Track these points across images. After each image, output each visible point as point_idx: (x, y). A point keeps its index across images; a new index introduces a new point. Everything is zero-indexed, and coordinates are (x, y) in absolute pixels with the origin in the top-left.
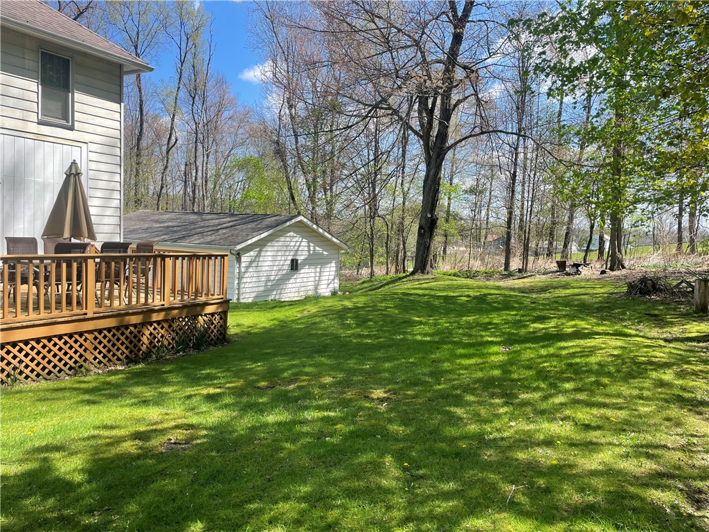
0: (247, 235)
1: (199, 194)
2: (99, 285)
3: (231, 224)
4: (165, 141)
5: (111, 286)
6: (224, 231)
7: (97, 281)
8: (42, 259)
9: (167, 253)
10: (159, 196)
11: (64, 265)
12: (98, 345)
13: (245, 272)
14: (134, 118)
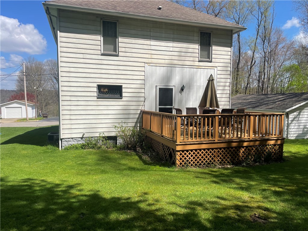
0: (293, 104)
1: (265, 86)
2: (220, 127)
3: (283, 98)
4: (249, 64)
5: (225, 128)
6: (280, 102)
7: (219, 126)
8: (198, 116)
9: (251, 114)
10: (246, 88)
11: (206, 119)
12: (219, 155)
13: (291, 123)
14: (236, 55)
